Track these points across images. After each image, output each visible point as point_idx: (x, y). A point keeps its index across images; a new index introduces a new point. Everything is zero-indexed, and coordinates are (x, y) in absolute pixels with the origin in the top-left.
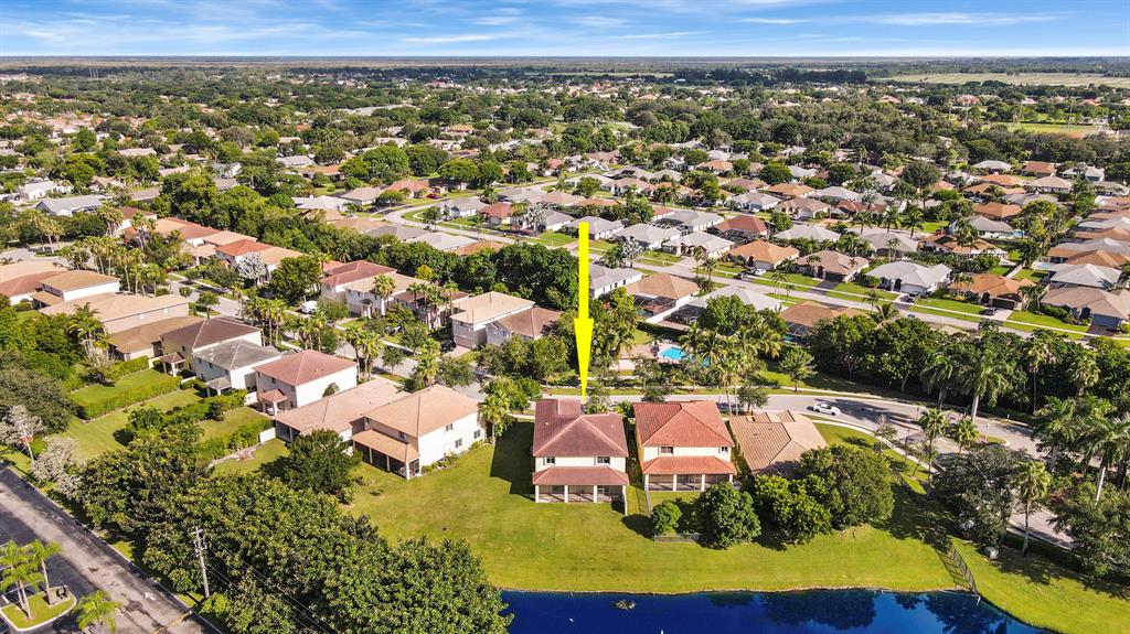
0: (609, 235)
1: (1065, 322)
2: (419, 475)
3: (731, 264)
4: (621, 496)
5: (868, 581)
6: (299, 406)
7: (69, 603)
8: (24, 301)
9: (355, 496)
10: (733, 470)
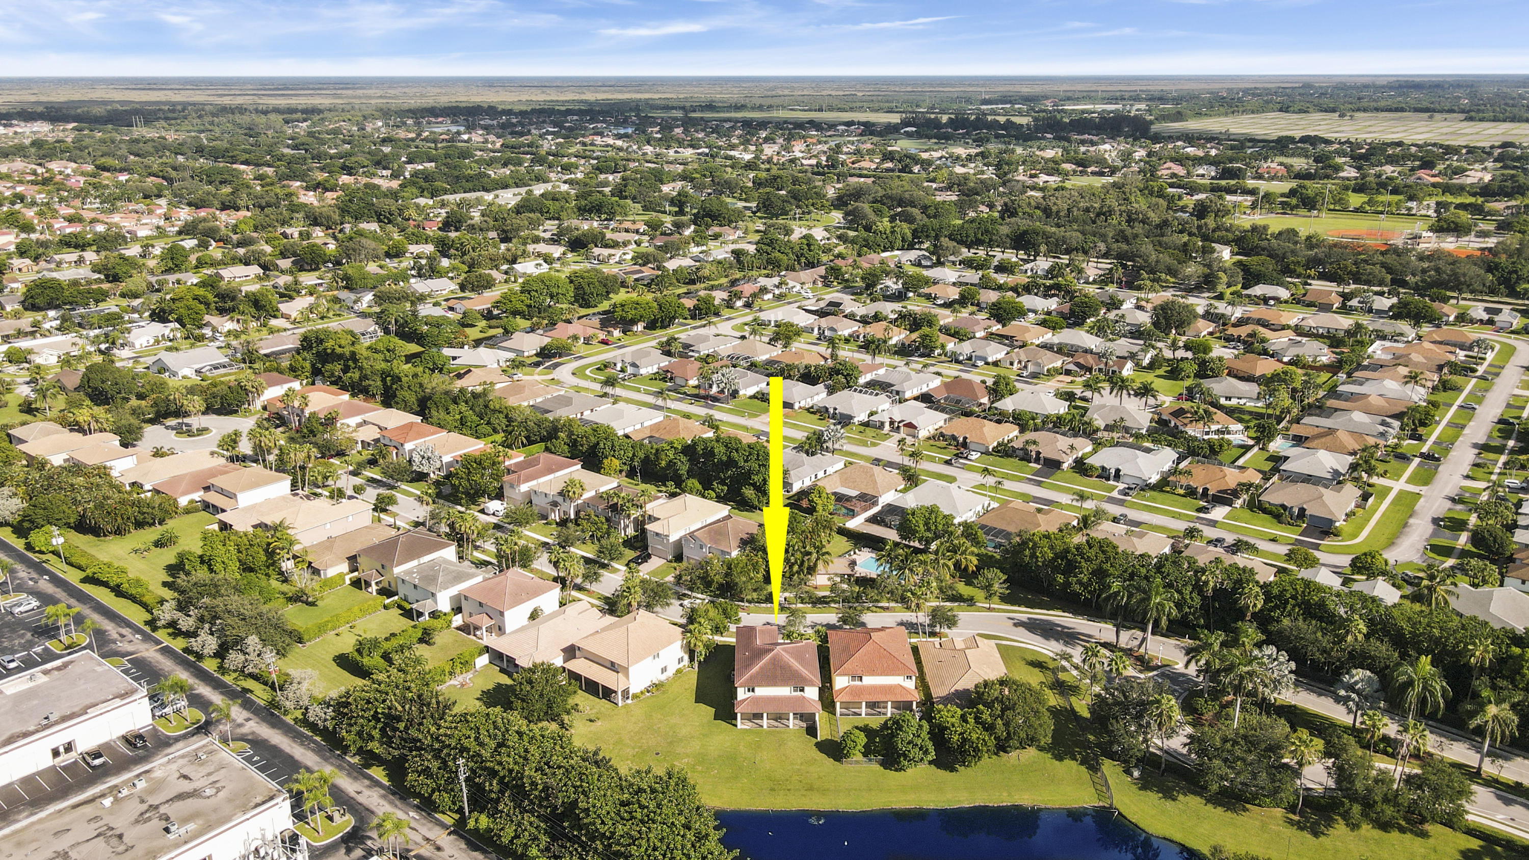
0: (808, 403)
1: (1280, 522)
2: (629, 701)
3: (944, 444)
4: (815, 722)
5: (1026, 799)
6: (507, 631)
7: (348, 821)
8: (192, 502)
9: (575, 723)
10: (916, 697)
